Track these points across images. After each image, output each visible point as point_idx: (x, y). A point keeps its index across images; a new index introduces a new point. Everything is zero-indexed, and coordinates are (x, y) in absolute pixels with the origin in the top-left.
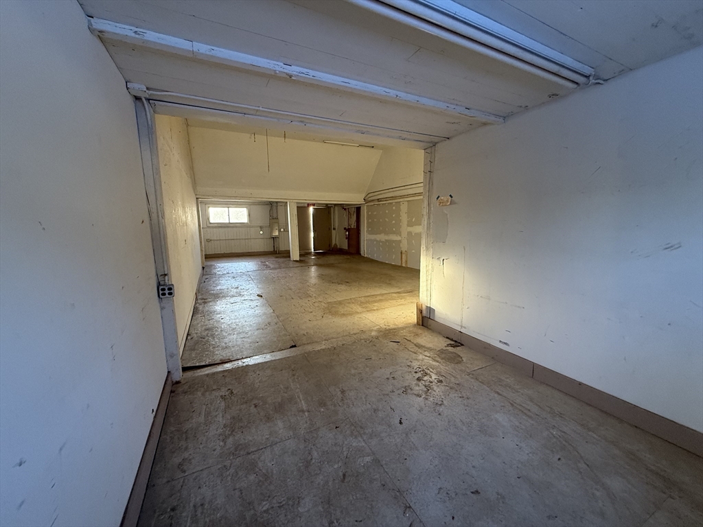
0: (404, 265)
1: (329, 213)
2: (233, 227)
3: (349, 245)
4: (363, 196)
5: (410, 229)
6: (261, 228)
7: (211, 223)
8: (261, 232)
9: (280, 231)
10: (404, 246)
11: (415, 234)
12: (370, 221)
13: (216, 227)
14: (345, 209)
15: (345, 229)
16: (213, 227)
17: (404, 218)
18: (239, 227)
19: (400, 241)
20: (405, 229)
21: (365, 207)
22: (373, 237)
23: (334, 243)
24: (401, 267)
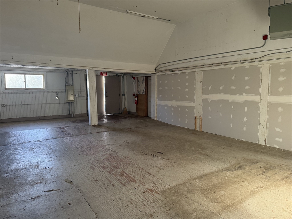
0: (198, 129)
1: (119, 81)
2: (29, 93)
3: (138, 109)
4: (154, 66)
5: (205, 96)
6: (57, 93)
7: (6, 89)
8: (57, 98)
9: (75, 96)
10: (199, 112)
11: (212, 101)
12: (161, 88)
13: (12, 93)
14: (134, 78)
15: (134, 95)
16: (9, 93)
17: (199, 86)
18: (35, 93)
19: (194, 107)
20: (199, 96)
21: (156, 76)
22: (163, 103)
23: (123, 107)
24: (195, 131)
